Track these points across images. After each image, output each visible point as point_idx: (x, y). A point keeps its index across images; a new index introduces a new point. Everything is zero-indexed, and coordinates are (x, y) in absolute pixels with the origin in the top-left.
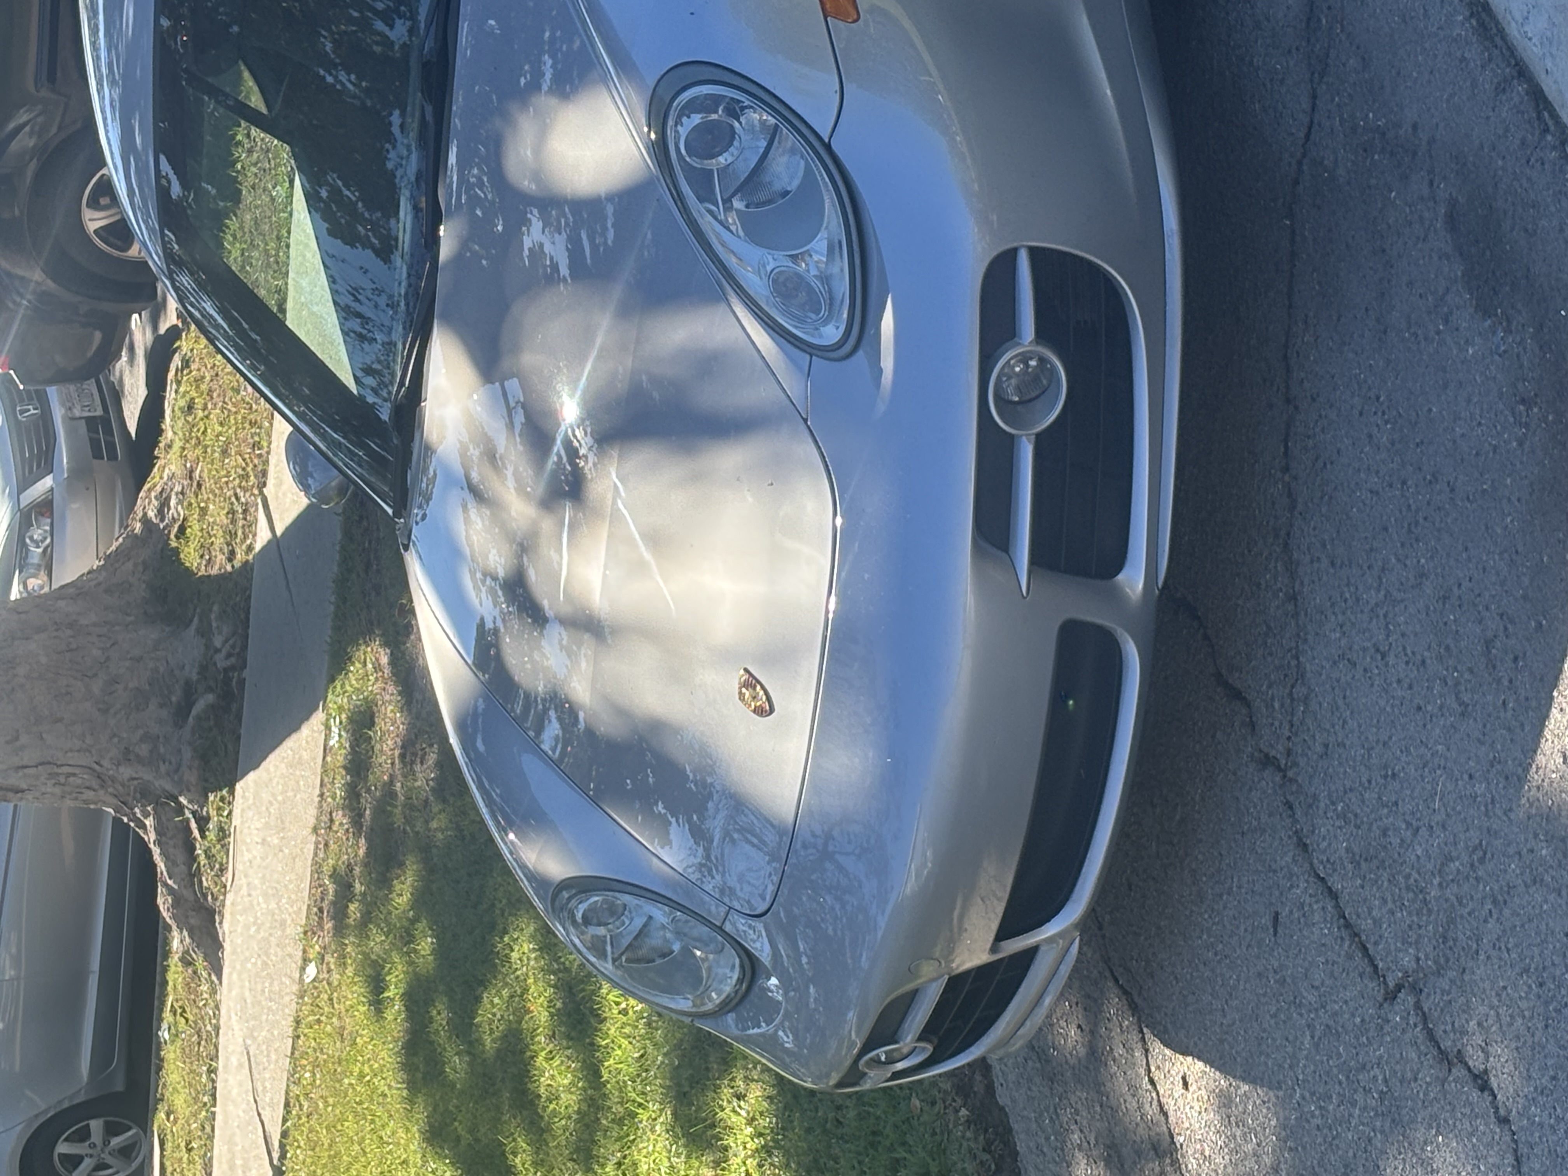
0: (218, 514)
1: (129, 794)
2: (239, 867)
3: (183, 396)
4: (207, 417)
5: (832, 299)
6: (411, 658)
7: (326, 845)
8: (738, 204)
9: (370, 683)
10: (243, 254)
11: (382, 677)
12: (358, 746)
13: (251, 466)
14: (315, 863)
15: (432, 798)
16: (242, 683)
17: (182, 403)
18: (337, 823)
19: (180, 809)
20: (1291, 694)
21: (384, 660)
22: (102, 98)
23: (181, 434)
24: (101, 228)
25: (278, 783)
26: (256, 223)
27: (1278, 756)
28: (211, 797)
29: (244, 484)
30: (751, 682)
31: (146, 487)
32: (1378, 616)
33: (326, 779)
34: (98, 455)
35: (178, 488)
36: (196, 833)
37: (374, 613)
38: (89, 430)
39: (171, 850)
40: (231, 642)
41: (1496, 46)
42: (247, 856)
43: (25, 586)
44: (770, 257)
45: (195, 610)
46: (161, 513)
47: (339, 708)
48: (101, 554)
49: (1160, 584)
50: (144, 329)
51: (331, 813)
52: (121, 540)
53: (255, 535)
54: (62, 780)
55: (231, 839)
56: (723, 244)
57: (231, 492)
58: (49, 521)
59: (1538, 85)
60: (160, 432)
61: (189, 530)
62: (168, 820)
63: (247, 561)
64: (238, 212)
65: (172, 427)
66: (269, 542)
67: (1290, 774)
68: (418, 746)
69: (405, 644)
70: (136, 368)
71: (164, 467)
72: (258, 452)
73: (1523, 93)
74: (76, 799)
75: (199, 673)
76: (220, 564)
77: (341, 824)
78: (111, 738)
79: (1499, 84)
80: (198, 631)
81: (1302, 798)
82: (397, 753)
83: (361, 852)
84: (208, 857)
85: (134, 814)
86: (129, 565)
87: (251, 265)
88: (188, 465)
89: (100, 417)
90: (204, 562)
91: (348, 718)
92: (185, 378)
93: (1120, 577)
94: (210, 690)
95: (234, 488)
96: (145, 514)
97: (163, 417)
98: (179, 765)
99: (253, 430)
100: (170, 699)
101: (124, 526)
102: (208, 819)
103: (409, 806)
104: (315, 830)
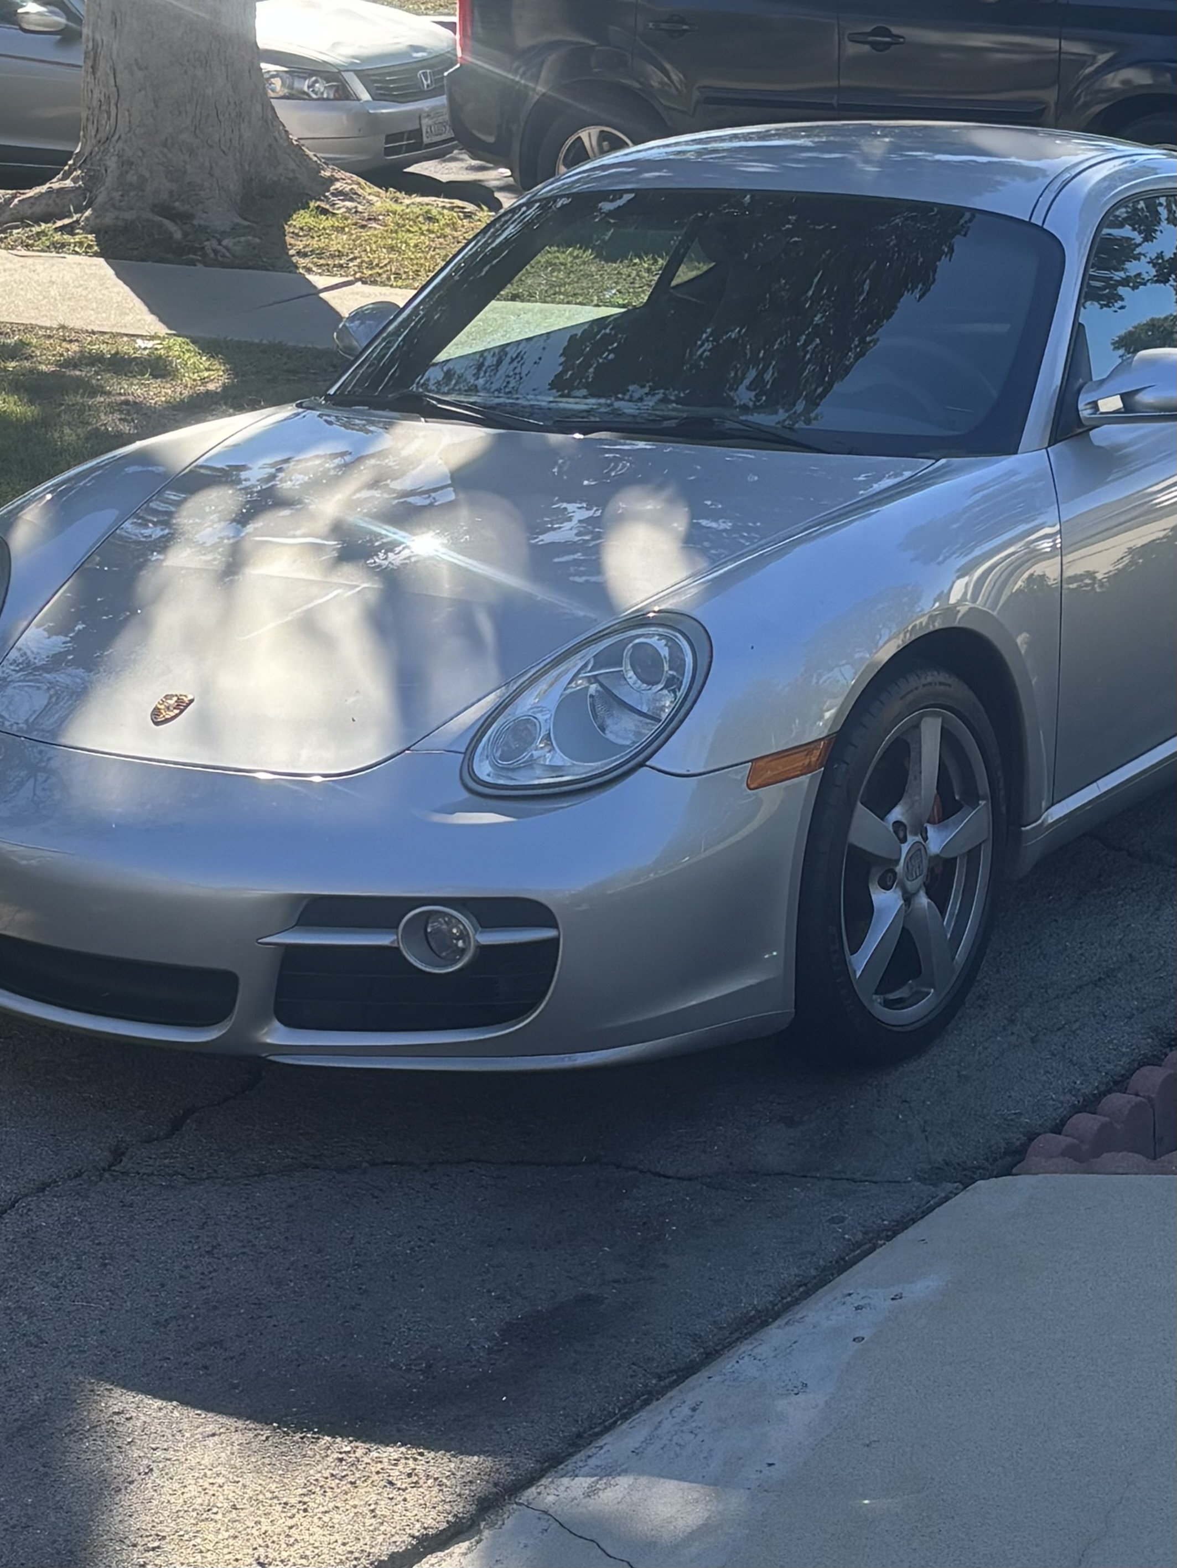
0: (338, 242)
1: (92, 165)
2: (30, 261)
3: (440, 213)
4: (422, 234)
5: (513, 770)
6: (213, 410)
7: (50, 337)
8: (593, 688)
9: (191, 375)
10: (562, 264)
11: (197, 385)
12: (136, 364)
13: (380, 271)
14: (33, 327)
15: (90, 428)
16: (192, 263)
17: (434, 212)
18: (68, 346)
19: (80, 210)
20: (177, 1173)
21: (211, 387)
22: (687, 143)
23: (408, 211)
24: (583, 143)
25: (104, 295)
26: (588, 275)
27: (123, 1164)
28: (90, 237)
29: (365, 265)
30: (182, 705)
31: (362, 181)
32: (244, 1247)
33: (107, 336)
34: (389, 138)
35: (360, 208)
36: (59, 224)
37: (253, 377)
38: (410, 131)
39: (44, 202)
40: (228, 254)
41: (731, 1333)
42: (39, 268)
43: (273, 76)
44: (548, 716)
45: (256, 223)
46: (338, 193)
47: (169, 347)
48: (302, 142)
49: (272, 1058)
50: (498, 179)
51: (77, 340)
52: (315, 159)
53: (320, 274)
54: (103, 108)
55: (54, 254)
56: (559, 677)
57: (357, 255)
58: (332, 96)
59: (699, 1370)
60: (409, 193)
61: (325, 218)
62: (71, 200)
63: (297, 268)
64: (597, 260)
65: (413, 203)
66: (315, 287)
67: (107, 1175)
68: (135, 416)
69: (226, 404)
70: (465, 172)
71: (378, 196)
72: (392, 277)
73: (692, 1357)
74: (88, 119)
75: (200, 226)
76: (296, 245)
77: (68, 350)
78: (141, 149)
79: (700, 1337)
80: (238, 224)
81: (85, 1186)
82: (131, 398)
83: (43, 368)
84: (38, 233)
85: (75, 170)
86: (292, 165)
87: (552, 271)
88: (381, 217)
89: (422, 142)
90: (296, 231)
91: (160, 356)
92: (455, 214)
93: (277, 1024)
94: (186, 235)
95: (361, 257)
96: (337, 180)
97: (423, 195)
98: (120, 209)
99: (411, 273)
100: (177, 200)
101: (328, 161)
102: (72, 234)
103: (83, 409)
104: (63, 327)
